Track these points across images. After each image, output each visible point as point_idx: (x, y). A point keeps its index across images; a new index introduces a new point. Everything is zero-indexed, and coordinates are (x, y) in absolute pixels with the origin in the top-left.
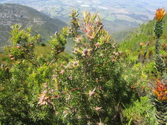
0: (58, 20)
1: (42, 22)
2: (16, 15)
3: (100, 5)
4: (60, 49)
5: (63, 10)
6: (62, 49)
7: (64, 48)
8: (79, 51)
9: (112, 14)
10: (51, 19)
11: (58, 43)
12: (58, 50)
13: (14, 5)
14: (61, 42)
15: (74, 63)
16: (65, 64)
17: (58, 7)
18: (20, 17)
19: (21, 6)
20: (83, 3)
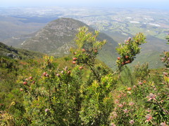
0: (104, 34)
2: (68, 28)
3: (152, 22)
4: (128, 59)
5: (111, 25)
9: (165, 32)
17: (106, 22)
19: (74, 20)
20: (132, 20)
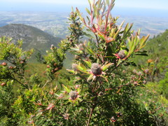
1: (46, 41)
2: (21, 34)
4: (57, 66)
6: (60, 67)
7: (62, 65)
8: (81, 68)
10: (54, 38)
11: (54, 59)
12: (55, 67)
13: (20, 25)
14: (58, 58)
15: (71, 92)
16: (58, 91)
17: (61, 27)
18: (24, 36)
